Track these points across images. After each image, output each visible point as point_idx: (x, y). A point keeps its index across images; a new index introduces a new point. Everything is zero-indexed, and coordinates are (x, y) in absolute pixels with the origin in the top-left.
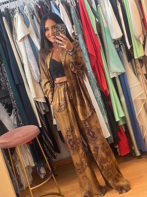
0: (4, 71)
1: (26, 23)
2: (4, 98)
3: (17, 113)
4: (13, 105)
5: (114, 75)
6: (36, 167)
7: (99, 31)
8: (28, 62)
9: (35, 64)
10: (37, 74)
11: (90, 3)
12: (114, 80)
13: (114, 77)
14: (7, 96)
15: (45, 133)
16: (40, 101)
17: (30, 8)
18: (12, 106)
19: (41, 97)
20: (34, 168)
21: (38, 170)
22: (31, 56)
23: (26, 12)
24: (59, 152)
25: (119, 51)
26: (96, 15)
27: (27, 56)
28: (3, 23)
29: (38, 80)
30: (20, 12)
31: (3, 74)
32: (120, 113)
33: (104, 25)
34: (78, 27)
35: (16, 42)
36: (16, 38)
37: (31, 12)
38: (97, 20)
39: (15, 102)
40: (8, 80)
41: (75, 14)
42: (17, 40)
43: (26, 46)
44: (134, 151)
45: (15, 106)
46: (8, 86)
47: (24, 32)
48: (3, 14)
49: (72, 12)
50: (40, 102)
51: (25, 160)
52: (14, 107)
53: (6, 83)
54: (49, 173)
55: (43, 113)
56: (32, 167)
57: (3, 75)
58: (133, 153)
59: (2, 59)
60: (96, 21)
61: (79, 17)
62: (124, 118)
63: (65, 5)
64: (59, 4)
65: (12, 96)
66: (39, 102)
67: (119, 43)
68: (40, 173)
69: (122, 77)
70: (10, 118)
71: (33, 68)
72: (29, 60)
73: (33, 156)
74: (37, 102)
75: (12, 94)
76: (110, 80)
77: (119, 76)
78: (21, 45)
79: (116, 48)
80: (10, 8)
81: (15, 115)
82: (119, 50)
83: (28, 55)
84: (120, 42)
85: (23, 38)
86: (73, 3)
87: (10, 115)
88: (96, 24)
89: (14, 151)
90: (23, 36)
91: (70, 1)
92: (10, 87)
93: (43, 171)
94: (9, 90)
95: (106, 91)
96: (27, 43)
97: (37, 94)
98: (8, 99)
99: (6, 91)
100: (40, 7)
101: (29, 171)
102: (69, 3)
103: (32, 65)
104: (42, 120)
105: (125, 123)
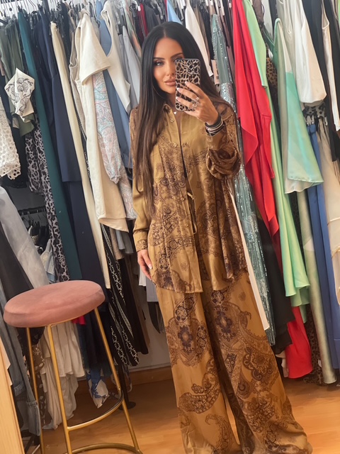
0: (38, 148)
1: (103, 41)
2: (33, 211)
3: (57, 249)
4: (51, 230)
5: (293, 188)
6: (87, 380)
7: (271, 81)
8: (98, 133)
9: (112, 140)
10: (116, 163)
11: (260, 12)
12: (293, 198)
13: (295, 192)
14: (39, 207)
15: (118, 302)
16: (113, 227)
17: (116, 9)
18: (48, 230)
19: (117, 217)
20: (82, 382)
21: (90, 387)
22: (105, 120)
23: (107, 16)
24: (145, 350)
25: (313, 133)
26: (269, 42)
27: (96, 119)
28: (51, 36)
29: (114, 177)
30: (91, 16)
31: (35, 154)
32: (297, 278)
33: (286, 66)
34: (224, 65)
35: (75, 85)
36: (76, 75)
37: (118, 17)
38: (270, 54)
39: (56, 224)
40: (46, 170)
41: (221, 35)
42: (77, 78)
43: (97, 96)
44: (321, 371)
45: (56, 233)
46: (43, 185)
47: (97, 64)
48: (53, 17)
49: (214, 29)
50: (114, 230)
51: (65, 360)
52: (52, 233)
53: (41, 176)
54: (116, 396)
55: (118, 257)
56: (78, 378)
57: (36, 157)
58: (319, 375)
59: (38, 119)
60: (268, 56)
61: (229, 42)
62: (306, 292)
63: (200, 10)
64: (185, 7)
65: (52, 207)
66: (111, 230)
67: (315, 114)
68: (95, 395)
69: (314, 194)
70: (39, 259)
71: (107, 148)
72: (100, 130)
73: (83, 354)
74: (107, 228)
75: (50, 202)
76: (284, 198)
77: (306, 191)
78: (85, 93)
79: (307, 125)
80: (71, 4)
81: (53, 254)
82: (313, 130)
83: (100, 116)
84: (318, 111)
85: (92, 77)
86: (219, 8)
87: (41, 252)
88: (267, 63)
89: (39, 337)
90: (92, 71)
91: (212, 3)
92: (49, 188)
93: (102, 390)
94: (45, 194)
95: (270, 223)
96: (100, 90)
97: (108, 209)
98: (41, 214)
99: (37, 194)
100: (139, 9)
101: (71, 386)
102: (208, 8)
103: (105, 142)
104: (113, 272)
105: (307, 303)
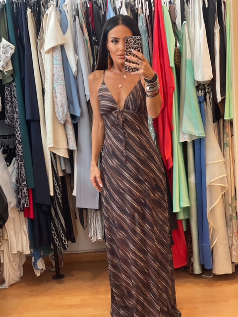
1: (63, 26)
2: (4, 137)
3: (21, 165)
7: (177, 64)
8: (53, 88)
9: (62, 94)
10: (63, 110)
11: (174, 16)
13: (186, 142)
14: (9, 135)
16: (59, 154)
22: (59, 80)
23: (67, 7)
24: (74, 241)
25: (201, 102)
26: (178, 37)
27: (53, 78)
29: (61, 120)
31: (11, 98)
34: (145, 50)
35: (41, 53)
36: (42, 46)
37: (74, 9)
40: (17, 110)
41: (145, 28)
42: (42, 49)
43: (55, 63)
45: (21, 154)
46: (15, 120)
47: (56, 40)
49: (140, 24)
53: (14, 114)
55: (60, 174)
58: (191, 267)
60: (176, 46)
65: (20, 136)
67: (205, 89)
68: (36, 268)
71: (58, 99)
72: (55, 86)
75: (19, 133)
78: (47, 59)
79: (198, 96)
83: (56, 77)
84: (207, 87)
85: (53, 49)
88: (175, 51)
89: (4, 224)
90: (52, 45)
92: (19, 122)
93: (41, 265)
95: (167, 161)
96: (57, 58)
97: (55, 141)
98: (10, 140)
100: (89, 6)
101: (21, 260)
104: (56, 185)
105: (188, 218)
